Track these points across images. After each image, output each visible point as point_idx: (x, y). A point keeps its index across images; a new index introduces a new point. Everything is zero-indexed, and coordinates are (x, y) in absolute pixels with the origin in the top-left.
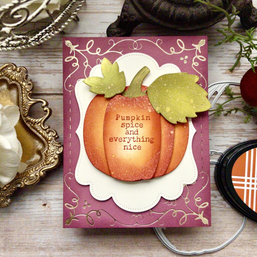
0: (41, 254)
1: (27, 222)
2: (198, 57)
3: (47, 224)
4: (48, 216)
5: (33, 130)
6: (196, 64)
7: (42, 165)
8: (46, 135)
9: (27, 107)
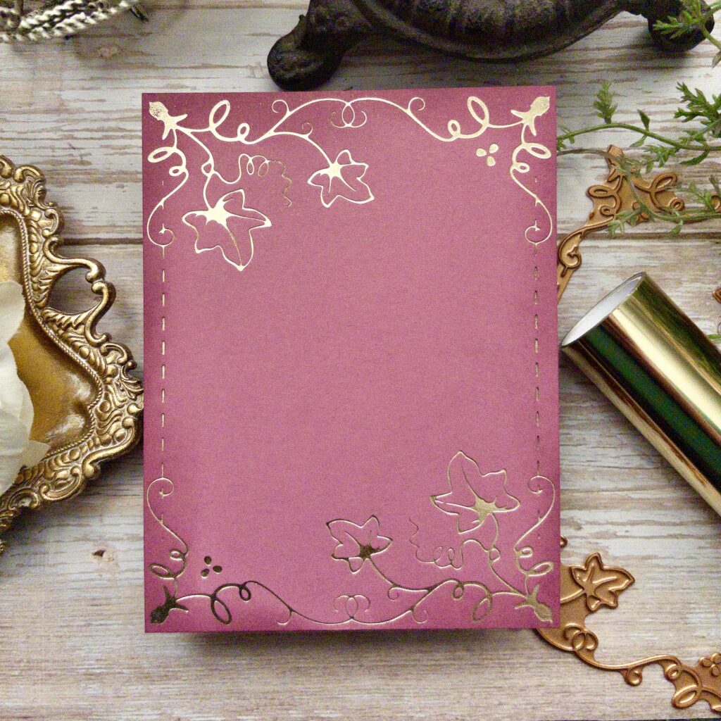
0: (90, 692)
1: (50, 602)
2: (528, 147)
3: (106, 608)
4: (109, 584)
5: (62, 345)
6: (523, 168)
7: (89, 444)
8: (100, 360)
9: (44, 282)
